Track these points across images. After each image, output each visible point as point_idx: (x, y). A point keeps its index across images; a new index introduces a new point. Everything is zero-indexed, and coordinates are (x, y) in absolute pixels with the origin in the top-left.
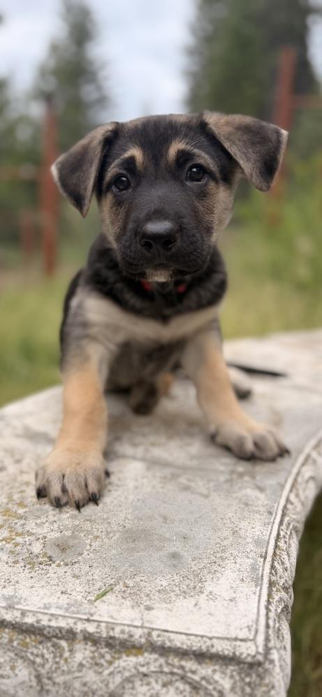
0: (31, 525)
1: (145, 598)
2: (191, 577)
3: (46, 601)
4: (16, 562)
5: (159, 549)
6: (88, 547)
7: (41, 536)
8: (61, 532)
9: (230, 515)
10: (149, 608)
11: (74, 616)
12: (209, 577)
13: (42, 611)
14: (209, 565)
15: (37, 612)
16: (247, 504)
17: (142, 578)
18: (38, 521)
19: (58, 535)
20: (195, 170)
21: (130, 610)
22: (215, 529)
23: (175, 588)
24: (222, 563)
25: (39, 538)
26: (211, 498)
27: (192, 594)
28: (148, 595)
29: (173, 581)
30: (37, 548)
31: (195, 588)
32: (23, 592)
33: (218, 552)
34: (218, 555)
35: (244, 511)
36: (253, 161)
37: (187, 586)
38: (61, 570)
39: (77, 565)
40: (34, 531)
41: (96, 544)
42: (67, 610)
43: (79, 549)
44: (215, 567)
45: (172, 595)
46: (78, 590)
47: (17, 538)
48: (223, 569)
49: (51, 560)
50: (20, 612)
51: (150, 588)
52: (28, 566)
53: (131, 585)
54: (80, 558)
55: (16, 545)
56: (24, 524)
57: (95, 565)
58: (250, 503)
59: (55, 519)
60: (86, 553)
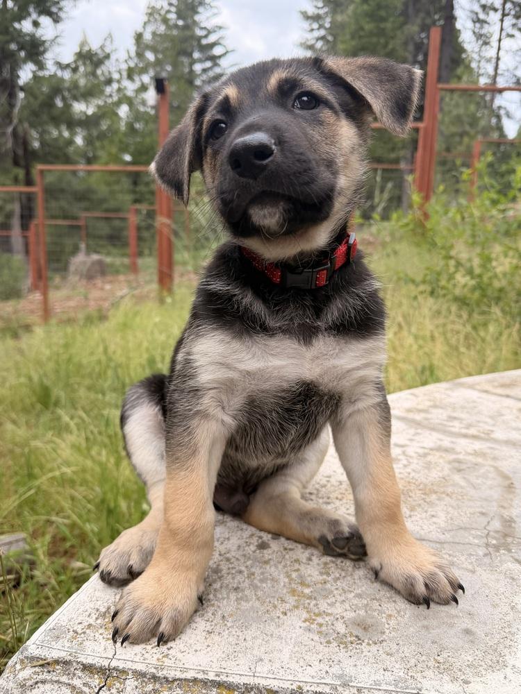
0: (323, 605)
1: (459, 673)
2: (491, 651)
3: (373, 678)
4: (328, 642)
5: (452, 626)
6: (387, 626)
7: (338, 616)
8: (355, 611)
9: (502, 590)
10: (467, 682)
11: (405, 691)
12: (506, 651)
13: (375, 687)
14: (502, 640)
15: (371, 689)
16: (513, 579)
17: (448, 654)
18: (329, 601)
19: (353, 615)
20: (305, 99)
21: (451, 684)
22: (495, 606)
23: (481, 663)
24: (513, 638)
25: (337, 618)
26: (478, 573)
27: (498, 668)
28: (460, 670)
29: (477, 656)
30: (341, 628)
31: (498, 662)
32: (349, 671)
33: (505, 627)
34: (507, 630)
35: (513, 586)
36: (382, 98)
37: (491, 660)
38: (374, 648)
39: (384, 644)
40: (330, 611)
41: (393, 622)
42: (396, 686)
43: (380, 628)
44: (508, 642)
45: (481, 668)
46: (397, 667)
47: (318, 618)
48: (516, 644)
49: (359, 639)
50: (355, 689)
51: (459, 663)
52: (342, 646)
53: (442, 661)
54: (384, 636)
55: (321, 625)
56: (317, 605)
57: (401, 643)
58: (516, 577)
59: (343, 598)
60: (387, 631)
